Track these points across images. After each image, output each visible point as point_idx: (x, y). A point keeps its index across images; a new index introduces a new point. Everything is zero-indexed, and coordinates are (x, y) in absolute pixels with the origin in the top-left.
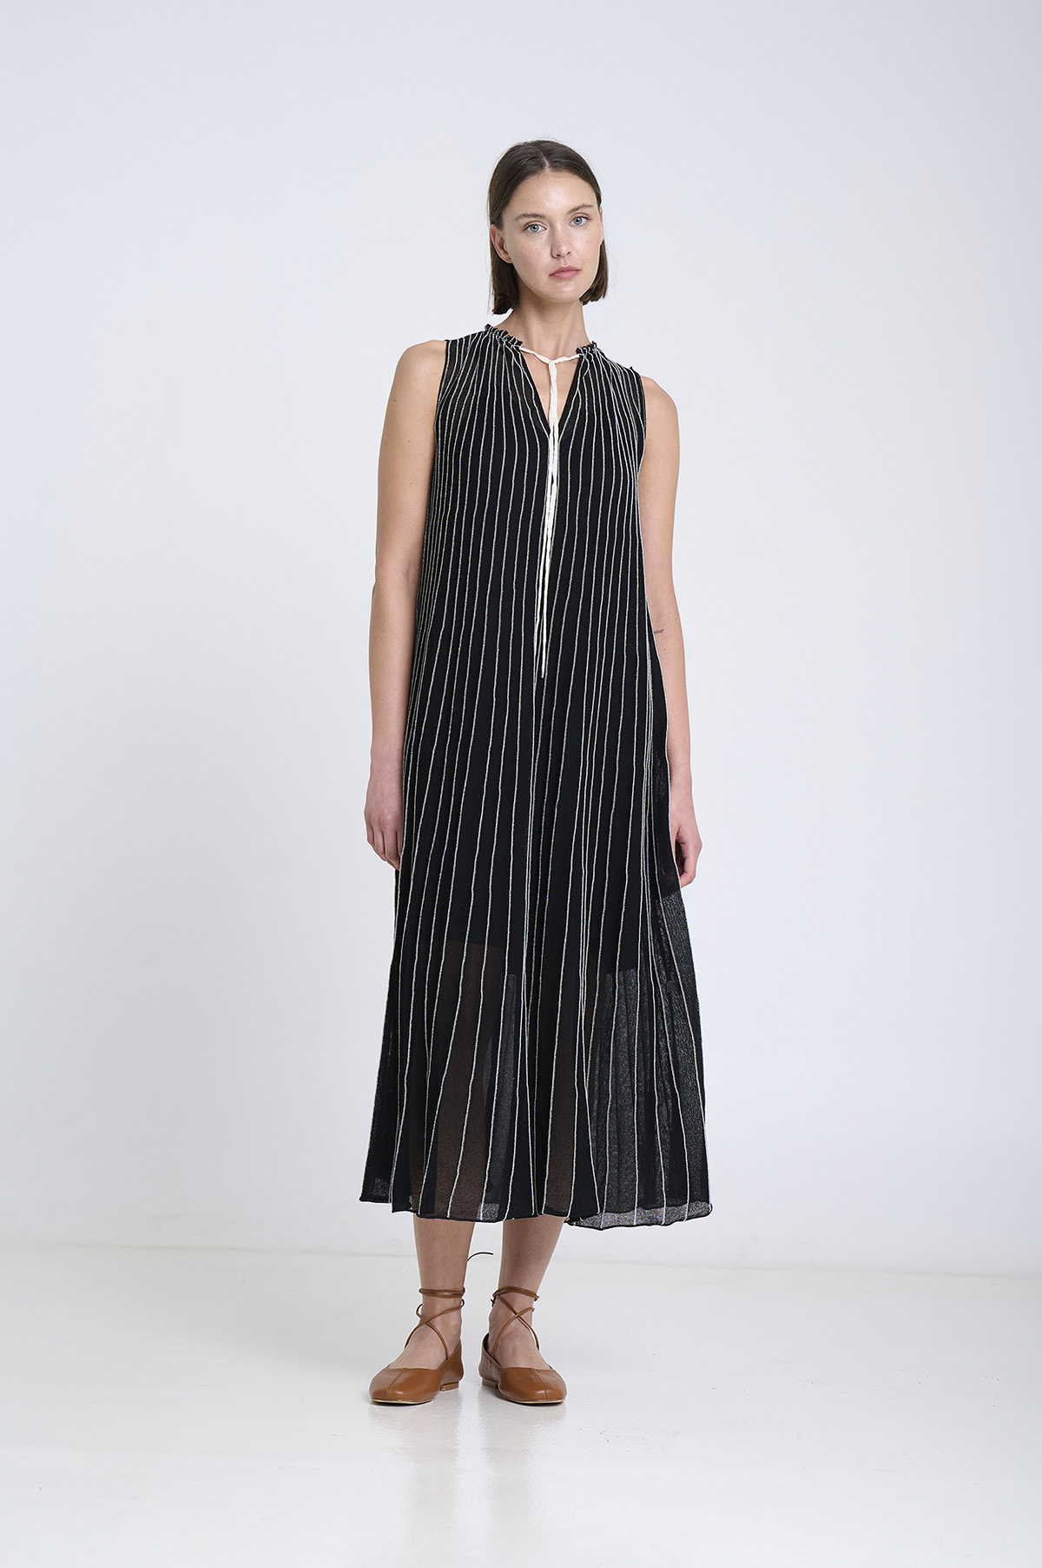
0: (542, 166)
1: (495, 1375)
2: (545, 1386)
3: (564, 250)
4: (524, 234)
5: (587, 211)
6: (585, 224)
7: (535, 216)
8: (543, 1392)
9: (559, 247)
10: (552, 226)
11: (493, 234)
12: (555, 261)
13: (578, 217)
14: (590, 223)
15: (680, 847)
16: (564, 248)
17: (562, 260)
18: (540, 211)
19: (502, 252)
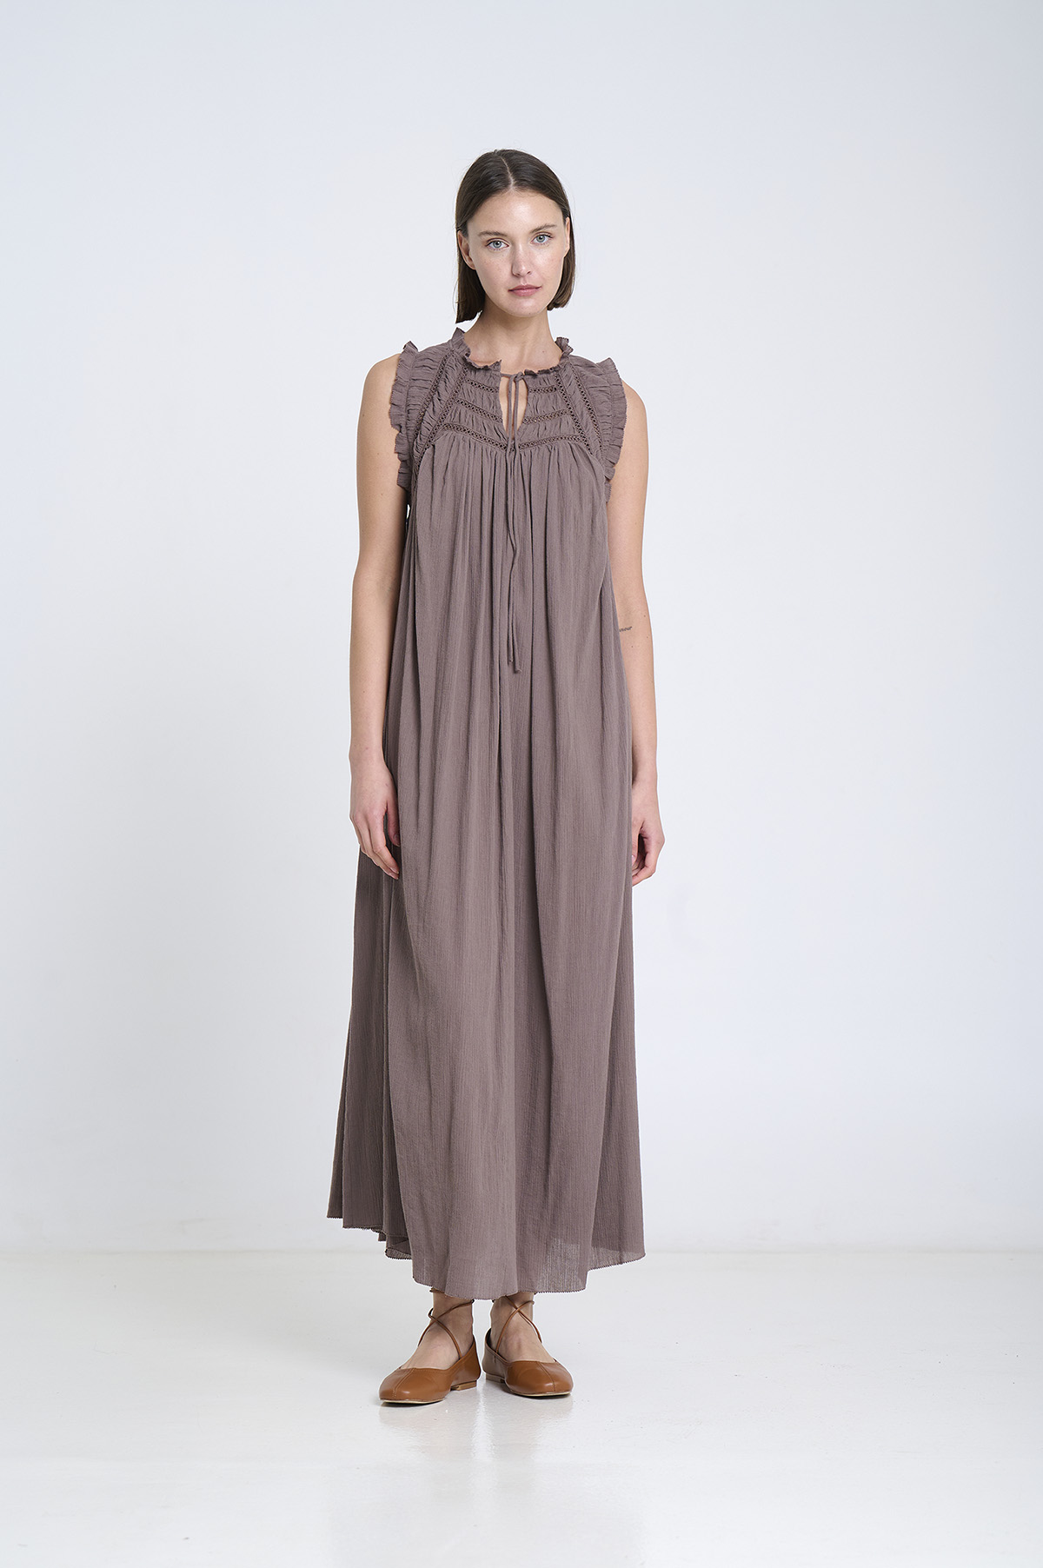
0: (506, 184)
1: (500, 1369)
2: (553, 1378)
3: (524, 269)
4: (486, 250)
5: (549, 230)
6: (547, 242)
7: (497, 234)
8: (551, 1384)
9: (519, 267)
10: (513, 244)
11: (459, 241)
12: (514, 279)
13: (540, 235)
14: (553, 241)
15: (643, 842)
16: (524, 268)
17: (522, 279)
18: (502, 230)
19: (467, 257)
